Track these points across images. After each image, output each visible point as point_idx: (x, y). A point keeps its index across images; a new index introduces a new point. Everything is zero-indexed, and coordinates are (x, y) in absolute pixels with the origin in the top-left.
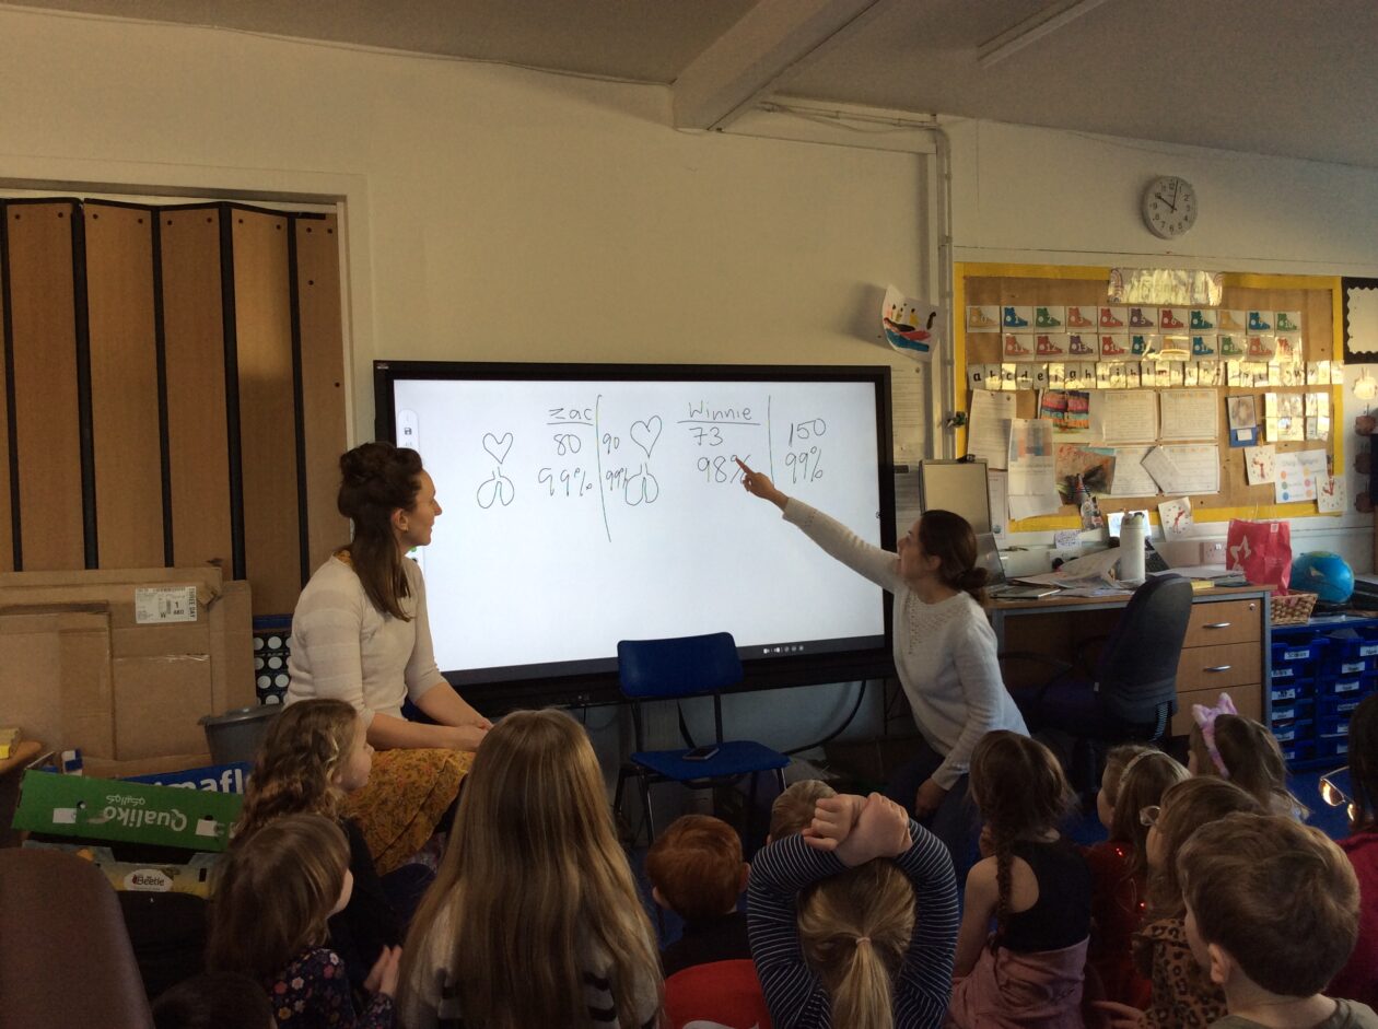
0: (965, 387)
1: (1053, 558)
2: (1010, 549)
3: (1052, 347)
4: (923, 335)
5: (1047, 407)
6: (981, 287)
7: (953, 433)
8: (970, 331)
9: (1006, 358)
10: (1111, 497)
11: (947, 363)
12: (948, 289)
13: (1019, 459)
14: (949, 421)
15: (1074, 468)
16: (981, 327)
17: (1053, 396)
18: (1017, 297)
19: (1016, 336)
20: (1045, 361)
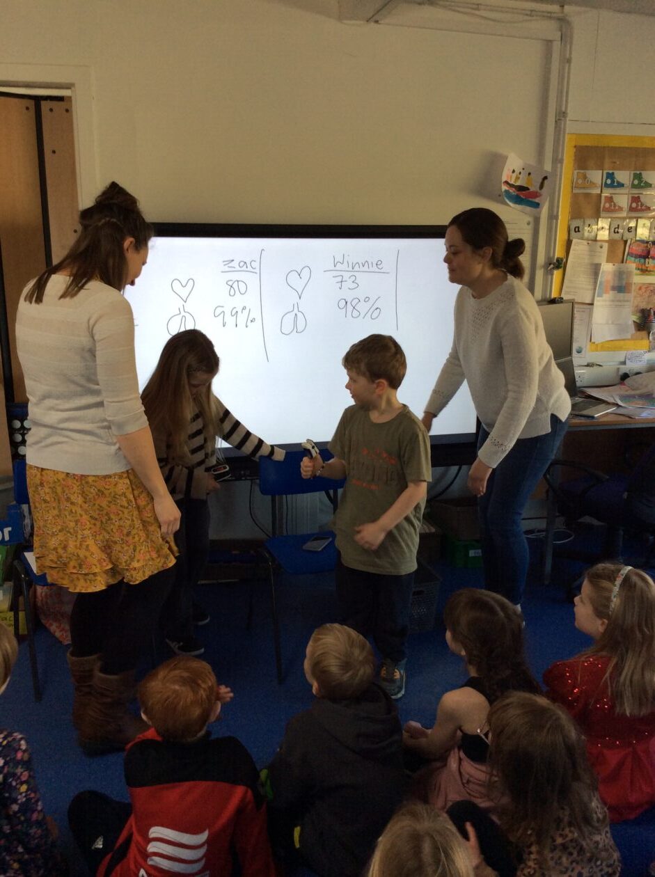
0: (566, 237)
1: (621, 372)
2: (588, 365)
3: (642, 205)
4: (536, 195)
5: (632, 254)
6: (588, 155)
7: (552, 275)
8: (574, 191)
9: (603, 214)
11: (553, 217)
12: (560, 157)
13: (604, 295)
14: (550, 264)
15: (648, 303)
16: (585, 188)
17: (639, 245)
18: (618, 163)
19: (613, 196)
20: (635, 218)
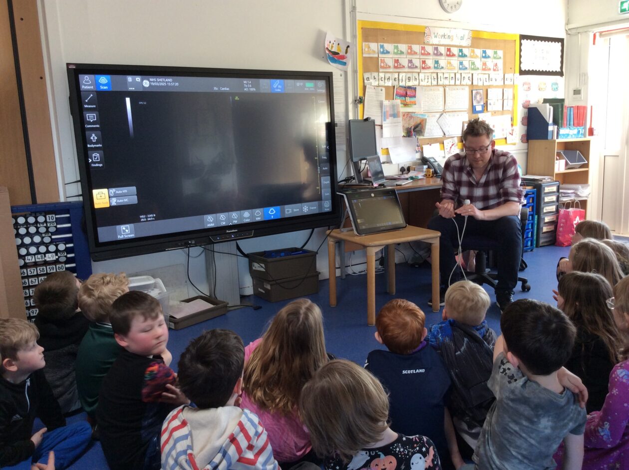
0: (362, 84)
3: (400, 65)
4: (343, 57)
5: (398, 94)
6: (370, 34)
7: (357, 107)
8: (364, 56)
9: (381, 70)
10: (424, 137)
11: (355, 72)
12: (355, 34)
13: (388, 121)
14: (356, 101)
15: (409, 124)
16: (369, 54)
17: (401, 89)
18: (385, 39)
19: (385, 59)
20: (397, 72)
